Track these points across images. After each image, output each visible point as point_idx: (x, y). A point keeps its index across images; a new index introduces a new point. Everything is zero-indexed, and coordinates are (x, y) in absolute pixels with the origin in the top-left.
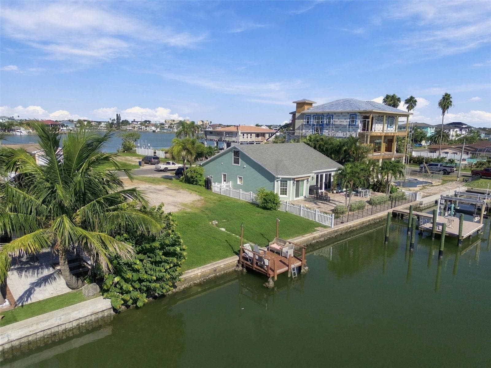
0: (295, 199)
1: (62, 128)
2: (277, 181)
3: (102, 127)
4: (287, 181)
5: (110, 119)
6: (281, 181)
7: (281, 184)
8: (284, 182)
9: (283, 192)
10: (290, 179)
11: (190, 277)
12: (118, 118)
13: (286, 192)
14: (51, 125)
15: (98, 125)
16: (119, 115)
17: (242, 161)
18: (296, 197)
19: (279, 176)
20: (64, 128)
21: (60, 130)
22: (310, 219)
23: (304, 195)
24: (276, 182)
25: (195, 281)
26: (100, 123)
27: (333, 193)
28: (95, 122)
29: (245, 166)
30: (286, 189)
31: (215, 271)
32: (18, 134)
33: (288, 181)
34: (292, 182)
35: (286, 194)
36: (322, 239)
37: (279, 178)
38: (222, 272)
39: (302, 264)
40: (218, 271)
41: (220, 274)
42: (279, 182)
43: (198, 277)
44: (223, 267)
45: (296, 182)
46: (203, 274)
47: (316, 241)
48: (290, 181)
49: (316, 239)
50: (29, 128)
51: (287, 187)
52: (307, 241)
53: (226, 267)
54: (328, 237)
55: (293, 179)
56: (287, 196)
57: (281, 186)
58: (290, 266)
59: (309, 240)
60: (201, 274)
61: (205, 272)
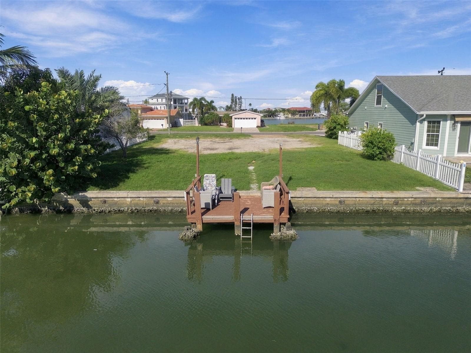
0: (456, 154)
1: (315, 114)
2: (421, 122)
6: (429, 122)
7: (429, 127)
8: (435, 124)
9: (432, 140)
10: (445, 118)
11: (113, 200)
13: (437, 140)
14: (307, 110)
17: (384, 99)
18: (460, 151)
19: (422, 113)
21: (313, 115)
22: (429, 175)
24: (418, 124)
25: (122, 208)
29: (386, 106)
30: (438, 136)
31: (157, 202)
32: (279, 118)
33: (441, 122)
34: (449, 123)
35: (436, 145)
36: (426, 209)
37: (423, 115)
38: (170, 208)
39: (275, 220)
40: (162, 204)
41: (165, 210)
42: (426, 123)
43: (126, 204)
44: (171, 200)
45: (461, 126)
46: (134, 201)
47: (403, 208)
48: (447, 121)
49: (403, 204)
50: (289, 114)
51: (439, 133)
52: (374, 202)
53: (178, 203)
54: (445, 208)
55: (453, 117)
56: (438, 149)
57: (428, 131)
58: (241, 215)
59: (381, 202)
60: (131, 201)
61: (138, 200)
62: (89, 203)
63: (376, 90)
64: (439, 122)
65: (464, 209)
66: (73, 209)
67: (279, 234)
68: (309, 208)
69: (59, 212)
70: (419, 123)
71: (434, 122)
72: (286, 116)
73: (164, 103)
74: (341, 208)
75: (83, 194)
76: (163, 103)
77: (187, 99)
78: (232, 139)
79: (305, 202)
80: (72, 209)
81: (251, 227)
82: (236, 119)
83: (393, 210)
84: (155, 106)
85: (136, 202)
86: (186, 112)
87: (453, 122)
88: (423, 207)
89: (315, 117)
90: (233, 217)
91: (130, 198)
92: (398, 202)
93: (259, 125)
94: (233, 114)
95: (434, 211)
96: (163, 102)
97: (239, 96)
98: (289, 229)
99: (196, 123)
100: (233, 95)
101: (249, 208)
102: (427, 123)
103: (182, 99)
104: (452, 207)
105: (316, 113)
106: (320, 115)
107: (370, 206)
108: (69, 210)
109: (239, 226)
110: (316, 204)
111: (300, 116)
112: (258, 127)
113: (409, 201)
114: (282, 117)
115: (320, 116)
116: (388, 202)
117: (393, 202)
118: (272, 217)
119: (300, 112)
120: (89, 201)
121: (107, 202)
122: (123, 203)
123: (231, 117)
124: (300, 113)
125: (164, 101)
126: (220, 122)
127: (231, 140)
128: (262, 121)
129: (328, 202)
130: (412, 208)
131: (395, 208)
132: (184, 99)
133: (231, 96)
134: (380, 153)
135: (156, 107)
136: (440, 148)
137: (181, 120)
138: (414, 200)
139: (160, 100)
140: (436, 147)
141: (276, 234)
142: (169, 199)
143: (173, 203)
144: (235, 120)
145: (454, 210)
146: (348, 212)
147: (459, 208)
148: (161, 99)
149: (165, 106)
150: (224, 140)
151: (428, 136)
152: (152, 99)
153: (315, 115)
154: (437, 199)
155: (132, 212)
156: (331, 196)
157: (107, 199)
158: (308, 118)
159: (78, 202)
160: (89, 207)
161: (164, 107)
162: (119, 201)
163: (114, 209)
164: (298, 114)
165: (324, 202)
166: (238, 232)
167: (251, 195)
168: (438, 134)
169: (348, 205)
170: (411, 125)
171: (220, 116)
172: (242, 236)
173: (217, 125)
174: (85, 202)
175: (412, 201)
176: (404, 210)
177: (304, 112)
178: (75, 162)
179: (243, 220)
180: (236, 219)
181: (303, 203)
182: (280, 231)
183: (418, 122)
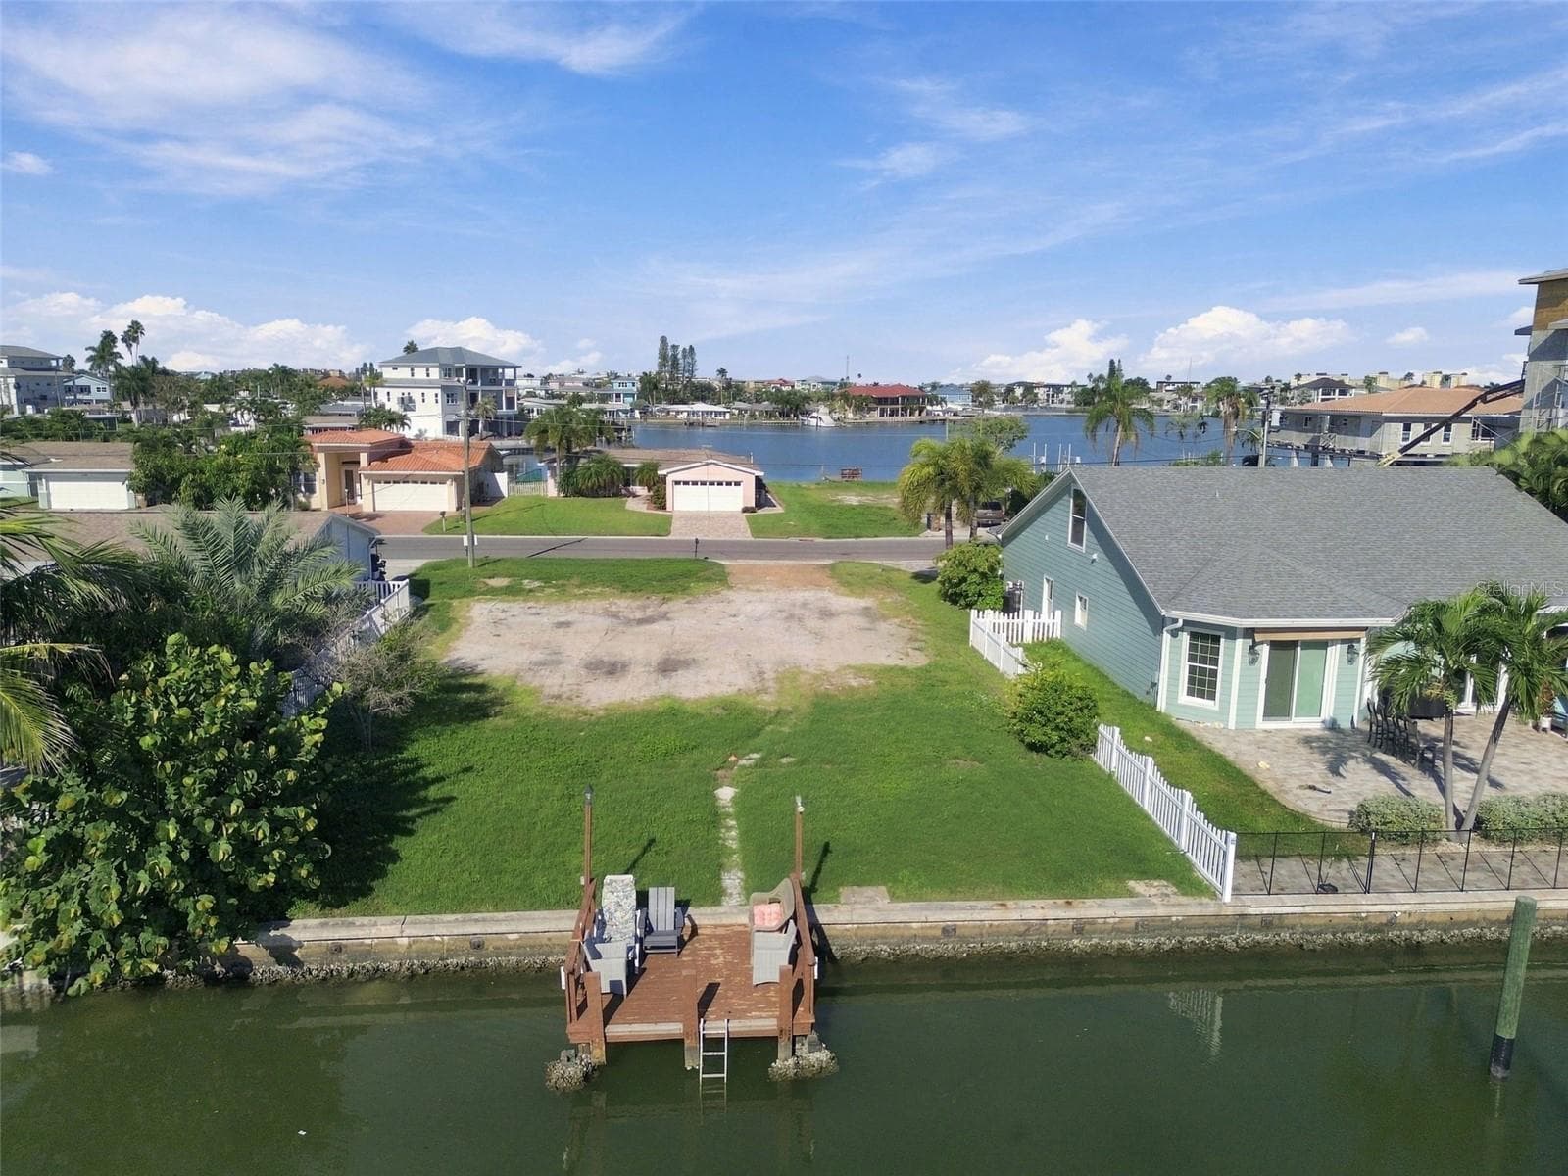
2: (1174, 634)
3: (1062, 401)
4: (1220, 637)
5: (1090, 376)
6: (1194, 636)
7: (1192, 647)
8: (1206, 641)
9: (1202, 683)
10: (1232, 633)
11: (358, 943)
12: (1114, 370)
13: (1213, 685)
14: (903, 397)
15: (1053, 396)
16: (1116, 364)
17: (1090, 534)
18: (1269, 713)
19: (1174, 613)
20: (935, 407)
21: (924, 413)
22: (1168, 832)
23: (1327, 713)
24: (1166, 637)
25: (385, 963)
26: (1057, 389)
27: (1536, 727)
28: (1045, 386)
29: (1095, 556)
30: (1214, 673)
31: (479, 946)
32: (814, 422)
33: (1222, 640)
34: (1240, 645)
35: (1212, 696)
36: (1147, 942)
37: (1175, 621)
38: (513, 959)
39: (781, 1031)
40: (491, 948)
41: (500, 964)
42: (1185, 638)
43: (396, 950)
44: (517, 940)
45: (1271, 649)
46: (418, 944)
47: (1094, 941)
48: (1235, 639)
49: (1094, 932)
50: (846, 407)
51: (1217, 666)
52: (1028, 930)
53: (534, 946)
54: (1191, 938)
55: (1250, 633)
56: (1217, 708)
57: (1192, 658)
58: (699, 1022)
59: (1043, 929)
60: (410, 945)
61: (428, 942)
62: (296, 953)
63: (1072, 500)
64: (1216, 639)
65: (1236, 941)
66: (252, 971)
67: (791, 1062)
68: (869, 949)
69: (211, 980)
70: (1169, 636)
71: (1205, 637)
72: (836, 416)
73: (436, 380)
74: (947, 948)
75: (278, 933)
76: (430, 382)
77: (514, 367)
78: (670, 599)
79: (860, 933)
80: (248, 969)
81: (724, 1051)
82: (677, 483)
83: (1071, 946)
84: (406, 391)
85: (423, 945)
86: (510, 411)
87: (1250, 642)
88: (1142, 937)
89: (930, 418)
90: (681, 1026)
91: (409, 937)
92: (1082, 929)
93: (749, 505)
94: (669, 471)
95: (1166, 948)
96: (431, 377)
97: (684, 345)
98: (813, 1048)
99: (551, 488)
100: (664, 340)
101: (719, 984)
102: (1188, 637)
103: (495, 369)
104: (1209, 937)
105: (932, 405)
106: (944, 412)
107: (1016, 938)
108: (239, 974)
109: (696, 1049)
110: (886, 938)
111: (882, 415)
112: (745, 510)
113: (1109, 923)
114: (823, 418)
115: (944, 414)
116: (1058, 928)
117: (1070, 928)
118: (776, 1023)
119: (881, 401)
120: (296, 949)
121: (344, 949)
122: (390, 951)
123: (664, 479)
124: (883, 406)
125: (435, 373)
126: (627, 484)
127: (665, 607)
128: (760, 484)
129: (914, 932)
130: (1115, 942)
131: (1076, 941)
132: (504, 367)
133: (658, 343)
134: (1063, 740)
135: (406, 395)
136: (1220, 707)
137: (502, 479)
138: (1119, 922)
139: (420, 373)
140: (1211, 702)
141: (783, 1064)
142: (510, 937)
143: (520, 947)
144: (676, 487)
145: (1212, 943)
146: (965, 955)
147: (1224, 938)
148: (425, 369)
149: (439, 391)
150: (644, 608)
151: (1192, 670)
152: (395, 369)
153: (929, 413)
154: (1174, 919)
155: (413, 975)
156: (924, 919)
157: (344, 942)
158: (908, 423)
159: (266, 953)
160: (295, 963)
161: (437, 395)
162: (377, 944)
163: (363, 967)
164: (875, 409)
165: (906, 933)
166: (694, 1060)
167: (725, 921)
168: (1215, 668)
169: (964, 939)
170: (1151, 633)
171: (626, 465)
172: (704, 1051)
173: (617, 494)
174: (284, 953)
175: (1115, 923)
176: (1096, 946)
177: (894, 401)
178: (267, 865)
179: (703, 1035)
180: (687, 1033)
181: (856, 935)
182: (793, 1054)
183: (1167, 631)
